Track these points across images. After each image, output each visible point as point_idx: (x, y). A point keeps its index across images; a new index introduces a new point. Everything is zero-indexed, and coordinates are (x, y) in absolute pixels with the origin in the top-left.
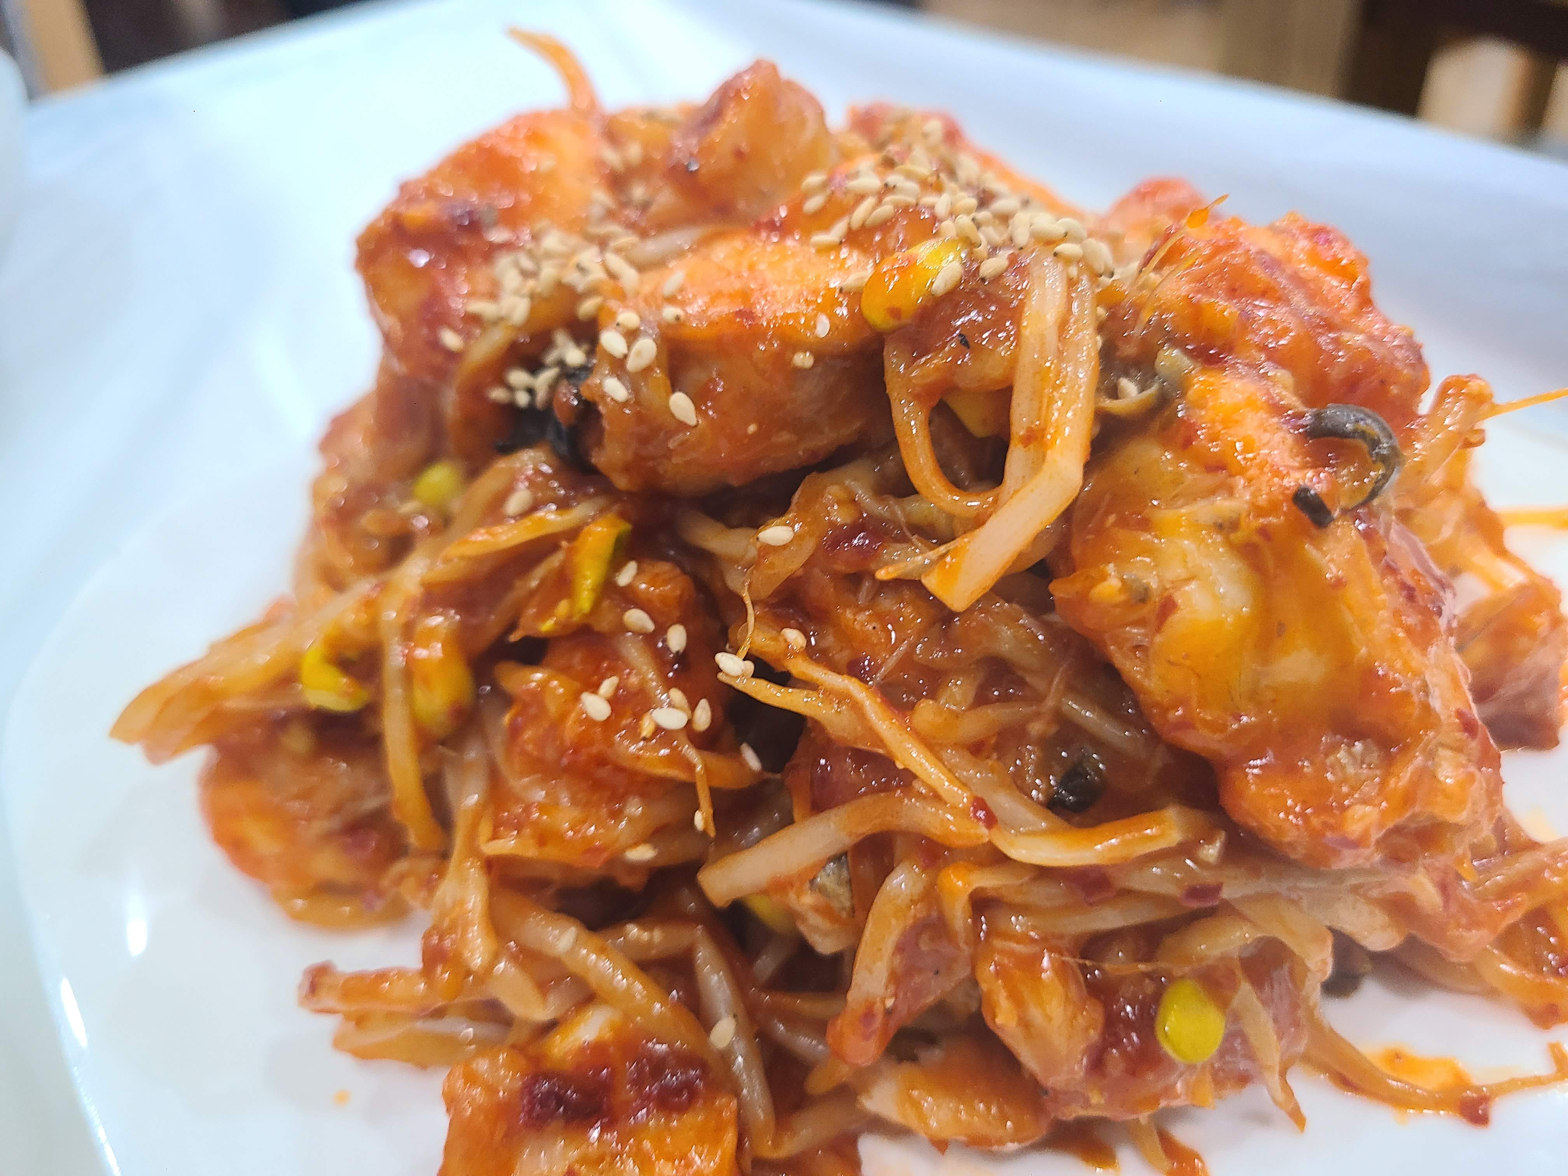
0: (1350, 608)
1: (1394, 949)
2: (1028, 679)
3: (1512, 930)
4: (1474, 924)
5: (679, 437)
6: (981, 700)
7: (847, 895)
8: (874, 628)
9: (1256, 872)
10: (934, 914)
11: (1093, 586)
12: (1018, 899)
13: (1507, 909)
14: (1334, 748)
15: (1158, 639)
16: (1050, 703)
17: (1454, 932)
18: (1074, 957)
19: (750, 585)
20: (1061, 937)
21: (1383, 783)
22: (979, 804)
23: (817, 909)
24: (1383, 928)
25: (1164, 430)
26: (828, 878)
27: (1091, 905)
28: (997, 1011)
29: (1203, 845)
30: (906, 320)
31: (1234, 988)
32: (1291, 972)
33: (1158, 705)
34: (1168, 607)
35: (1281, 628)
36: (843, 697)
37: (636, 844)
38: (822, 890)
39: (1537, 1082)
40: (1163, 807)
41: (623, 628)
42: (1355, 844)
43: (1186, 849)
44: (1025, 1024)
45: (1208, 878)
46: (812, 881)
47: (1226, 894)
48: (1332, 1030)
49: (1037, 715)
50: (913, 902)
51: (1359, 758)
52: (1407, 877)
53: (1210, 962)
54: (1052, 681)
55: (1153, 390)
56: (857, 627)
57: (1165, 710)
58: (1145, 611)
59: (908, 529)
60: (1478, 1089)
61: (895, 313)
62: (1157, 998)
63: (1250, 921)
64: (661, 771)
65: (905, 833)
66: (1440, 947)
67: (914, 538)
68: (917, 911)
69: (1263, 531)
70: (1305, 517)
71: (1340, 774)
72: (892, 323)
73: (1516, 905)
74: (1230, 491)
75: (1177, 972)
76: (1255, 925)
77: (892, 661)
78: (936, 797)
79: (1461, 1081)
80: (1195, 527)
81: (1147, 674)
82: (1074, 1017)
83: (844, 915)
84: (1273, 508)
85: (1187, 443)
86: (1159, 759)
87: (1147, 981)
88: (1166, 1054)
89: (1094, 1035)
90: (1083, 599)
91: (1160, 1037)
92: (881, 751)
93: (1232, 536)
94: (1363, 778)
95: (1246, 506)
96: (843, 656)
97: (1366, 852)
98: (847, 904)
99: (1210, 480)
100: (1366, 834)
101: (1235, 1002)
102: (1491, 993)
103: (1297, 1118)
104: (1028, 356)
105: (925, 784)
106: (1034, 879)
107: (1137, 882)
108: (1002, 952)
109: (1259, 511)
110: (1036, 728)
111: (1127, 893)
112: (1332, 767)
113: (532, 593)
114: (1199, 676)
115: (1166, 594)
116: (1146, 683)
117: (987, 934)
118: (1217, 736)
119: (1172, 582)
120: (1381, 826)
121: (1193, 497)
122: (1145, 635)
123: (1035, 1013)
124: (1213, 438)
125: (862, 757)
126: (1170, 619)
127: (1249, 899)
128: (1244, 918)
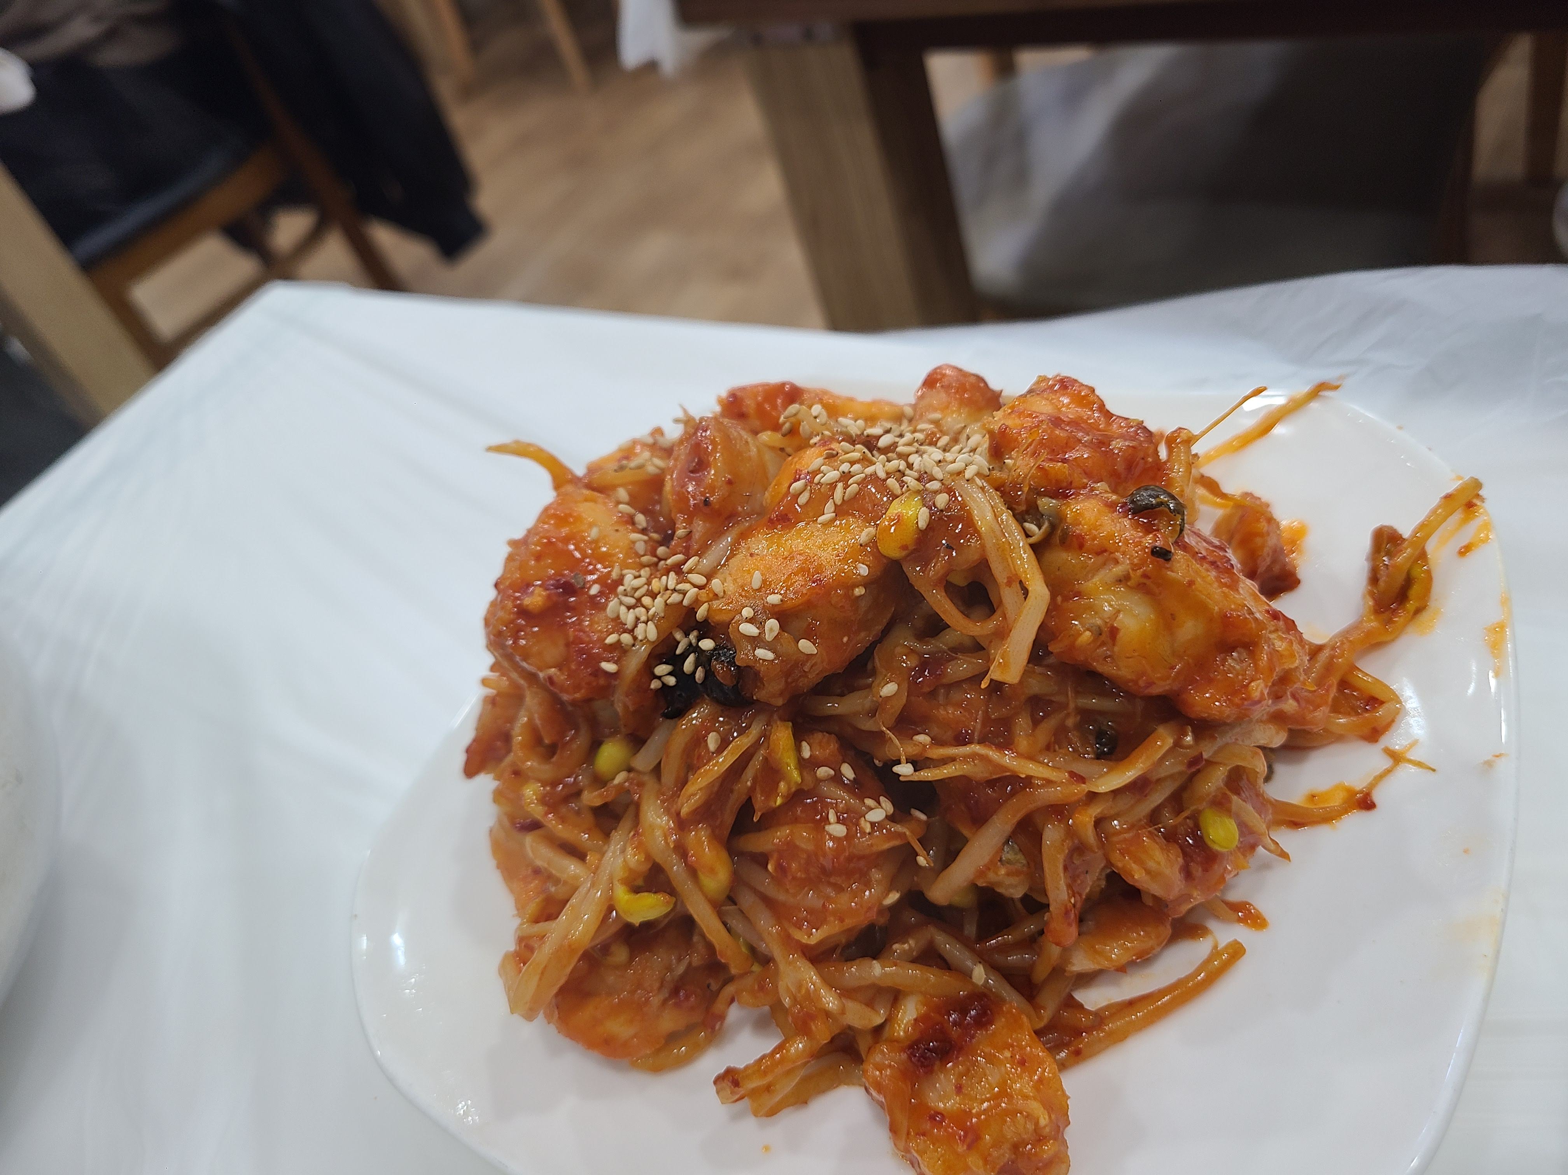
0: (1200, 591)
1: (1286, 740)
2: (1053, 698)
3: (1335, 699)
4: (1317, 707)
5: (809, 664)
6: (1036, 722)
7: (1023, 857)
8: (960, 712)
9: (1213, 738)
10: (1076, 841)
11: (1075, 640)
12: (1112, 812)
13: (1327, 691)
14: (1224, 660)
15: (1116, 649)
16: (1072, 705)
17: (1309, 717)
18: (1151, 827)
19: (883, 723)
20: (1140, 820)
21: (1256, 665)
22: (1072, 774)
23: (1008, 874)
24: (1277, 733)
25: (1064, 543)
26: (1008, 854)
27: (1146, 796)
28: (1133, 873)
29: (1183, 738)
30: (911, 548)
31: (1229, 801)
32: (1248, 780)
33: (1132, 681)
34: (1114, 632)
35: (1173, 617)
36: (974, 756)
37: (887, 895)
38: (1009, 862)
39: (1388, 772)
40: (1154, 730)
41: (818, 781)
42: (1259, 702)
43: (1178, 744)
44: (1148, 872)
45: (1192, 753)
46: (1001, 860)
47: (1205, 756)
48: (1276, 801)
49: (1068, 715)
50: (1063, 841)
51: (1238, 658)
52: (1285, 704)
53: (1213, 794)
54: (1067, 695)
55: (1046, 525)
56: (951, 716)
57: (1136, 682)
58: (1103, 638)
59: (951, 652)
60: (1361, 792)
61: (904, 547)
62: (1197, 827)
63: (1221, 764)
64: (886, 846)
65: (1038, 810)
66: (1307, 727)
67: (960, 656)
68: (1068, 843)
69: (1145, 576)
70: (1161, 560)
71: (1234, 672)
72: (904, 553)
73: (1330, 686)
74: (1117, 562)
75: (1201, 808)
76: (1225, 764)
77: (979, 726)
78: (1049, 782)
79: (1351, 793)
80: (1107, 587)
81: (1119, 669)
82: (1168, 856)
83: (1025, 869)
84: (1143, 563)
85: (1081, 546)
86: (1140, 705)
87: (1188, 820)
88: (1217, 851)
89: (1180, 860)
90: (1072, 647)
91: (1209, 843)
92: (1008, 774)
93: (1129, 584)
94: (1245, 668)
95: (1129, 567)
96: (949, 735)
97: (1264, 703)
98: (1024, 862)
99: (1101, 559)
100: (1262, 693)
101: (1234, 808)
102: (1339, 738)
103: (1284, 855)
104: (990, 543)
105: (1038, 778)
106: (1114, 798)
107: (1162, 773)
108: (1118, 843)
109: (1135, 567)
110: (1070, 722)
111: (1159, 781)
112: (1229, 669)
113: (753, 789)
114: (1144, 657)
115: (1109, 625)
116: (1120, 673)
117: (1106, 838)
118: (1168, 682)
119: (1109, 618)
120: (1266, 686)
121: (1096, 570)
122: (1107, 650)
123: (1151, 864)
124: (1094, 539)
125: (991, 783)
126: (1118, 637)
127: (1216, 753)
128: (1216, 763)
